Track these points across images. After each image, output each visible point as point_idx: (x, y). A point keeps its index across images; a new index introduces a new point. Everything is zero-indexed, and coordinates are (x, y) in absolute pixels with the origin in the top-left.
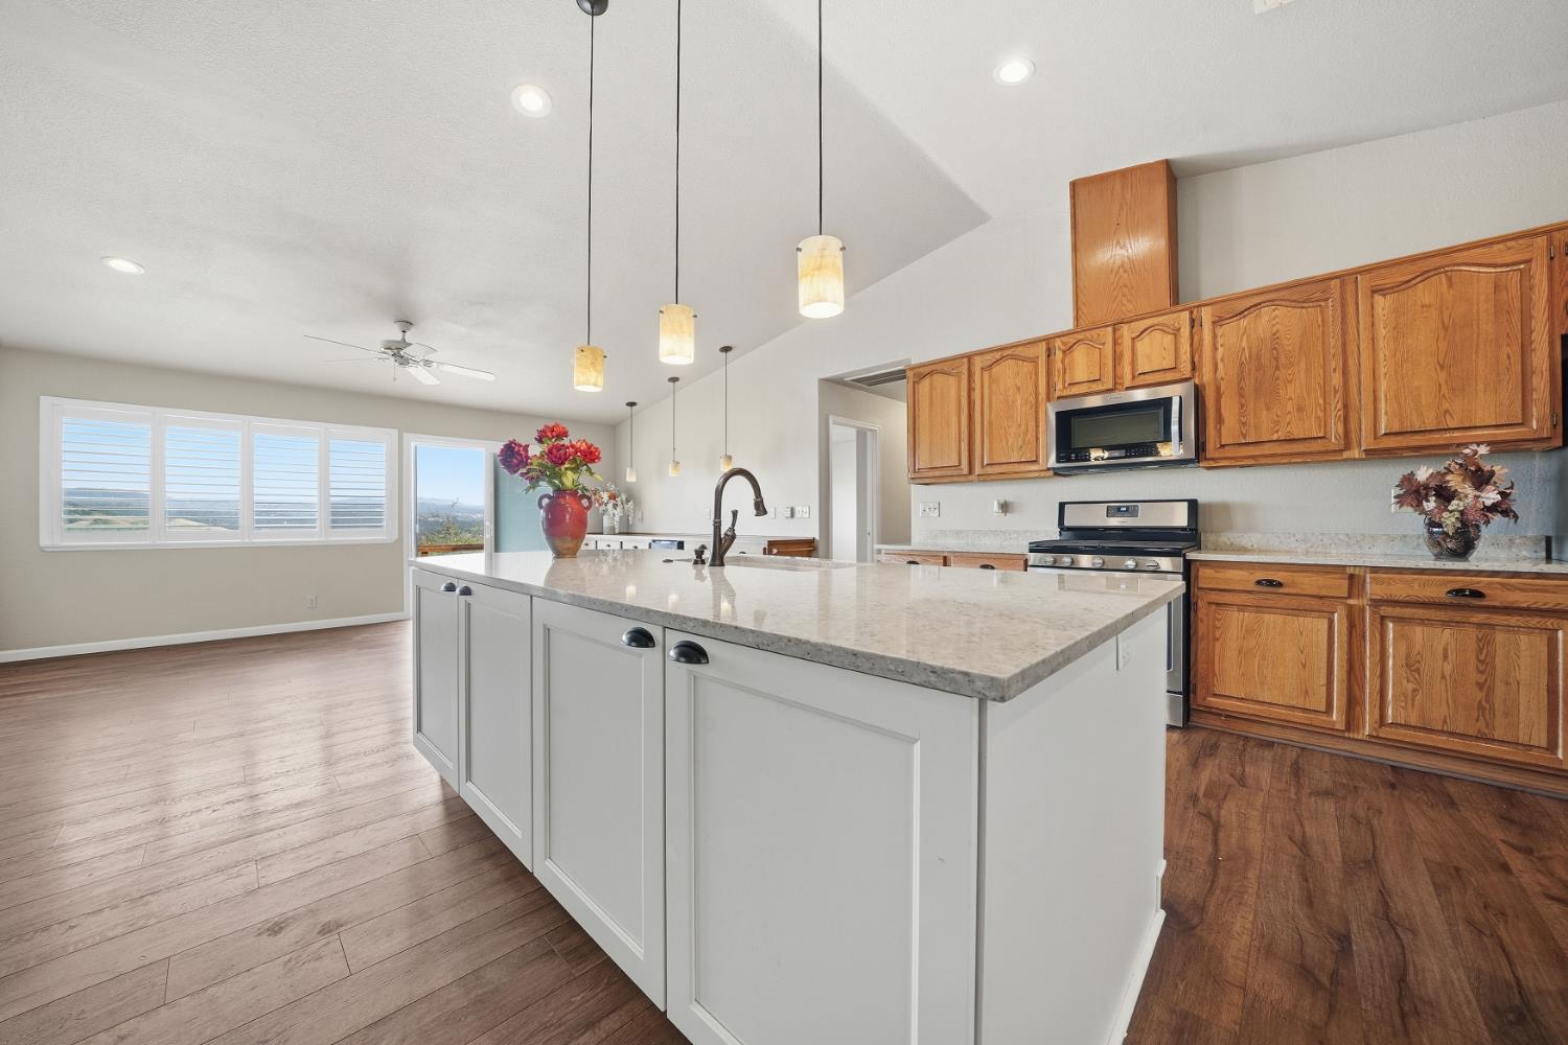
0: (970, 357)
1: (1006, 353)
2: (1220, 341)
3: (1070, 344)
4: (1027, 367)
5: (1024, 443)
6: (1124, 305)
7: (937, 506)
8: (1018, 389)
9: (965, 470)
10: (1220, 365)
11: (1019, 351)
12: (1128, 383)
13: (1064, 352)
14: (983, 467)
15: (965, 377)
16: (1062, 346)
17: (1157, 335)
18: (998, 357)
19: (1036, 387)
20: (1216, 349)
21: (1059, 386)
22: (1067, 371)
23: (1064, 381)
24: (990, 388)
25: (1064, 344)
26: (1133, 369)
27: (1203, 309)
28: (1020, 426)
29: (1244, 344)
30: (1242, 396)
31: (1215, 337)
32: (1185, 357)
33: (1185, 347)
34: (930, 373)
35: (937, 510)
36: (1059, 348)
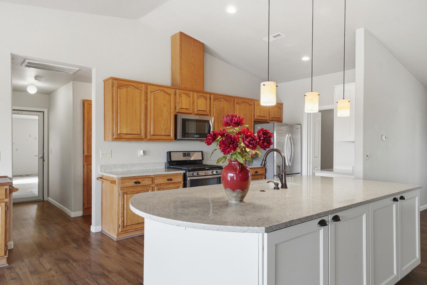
0: (147, 85)
1: (161, 88)
2: (215, 106)
3: (181, 93)
4: (167, 97)
5: (166, 127)
6: (193, 85)
7: (110, 152)
8: (165, 105)
9: (144, 137)
10: (214, 113)
11: (165, 89)
12: (196, 113)
13: (179, 95)
14: (151, 136)
15: (143, 93)
16: (179, 93)
17: (203, 99)
18: (158, 89)
19: (171, 105)
20: (214, 108)
21: (177, 108)
22: (180, 103)
23: (179, 107)
24: (154, 101)
25: (180, 93)
26: (197, 109)
27: (212, 95)
28: (165, 120)
29: (219, 108)
30: (218, 123)
31: (214, 104)
32: (208, 108)
33: (208, 105)
34: (127, 86)
35: (110, 154)
36: (178, 94)
